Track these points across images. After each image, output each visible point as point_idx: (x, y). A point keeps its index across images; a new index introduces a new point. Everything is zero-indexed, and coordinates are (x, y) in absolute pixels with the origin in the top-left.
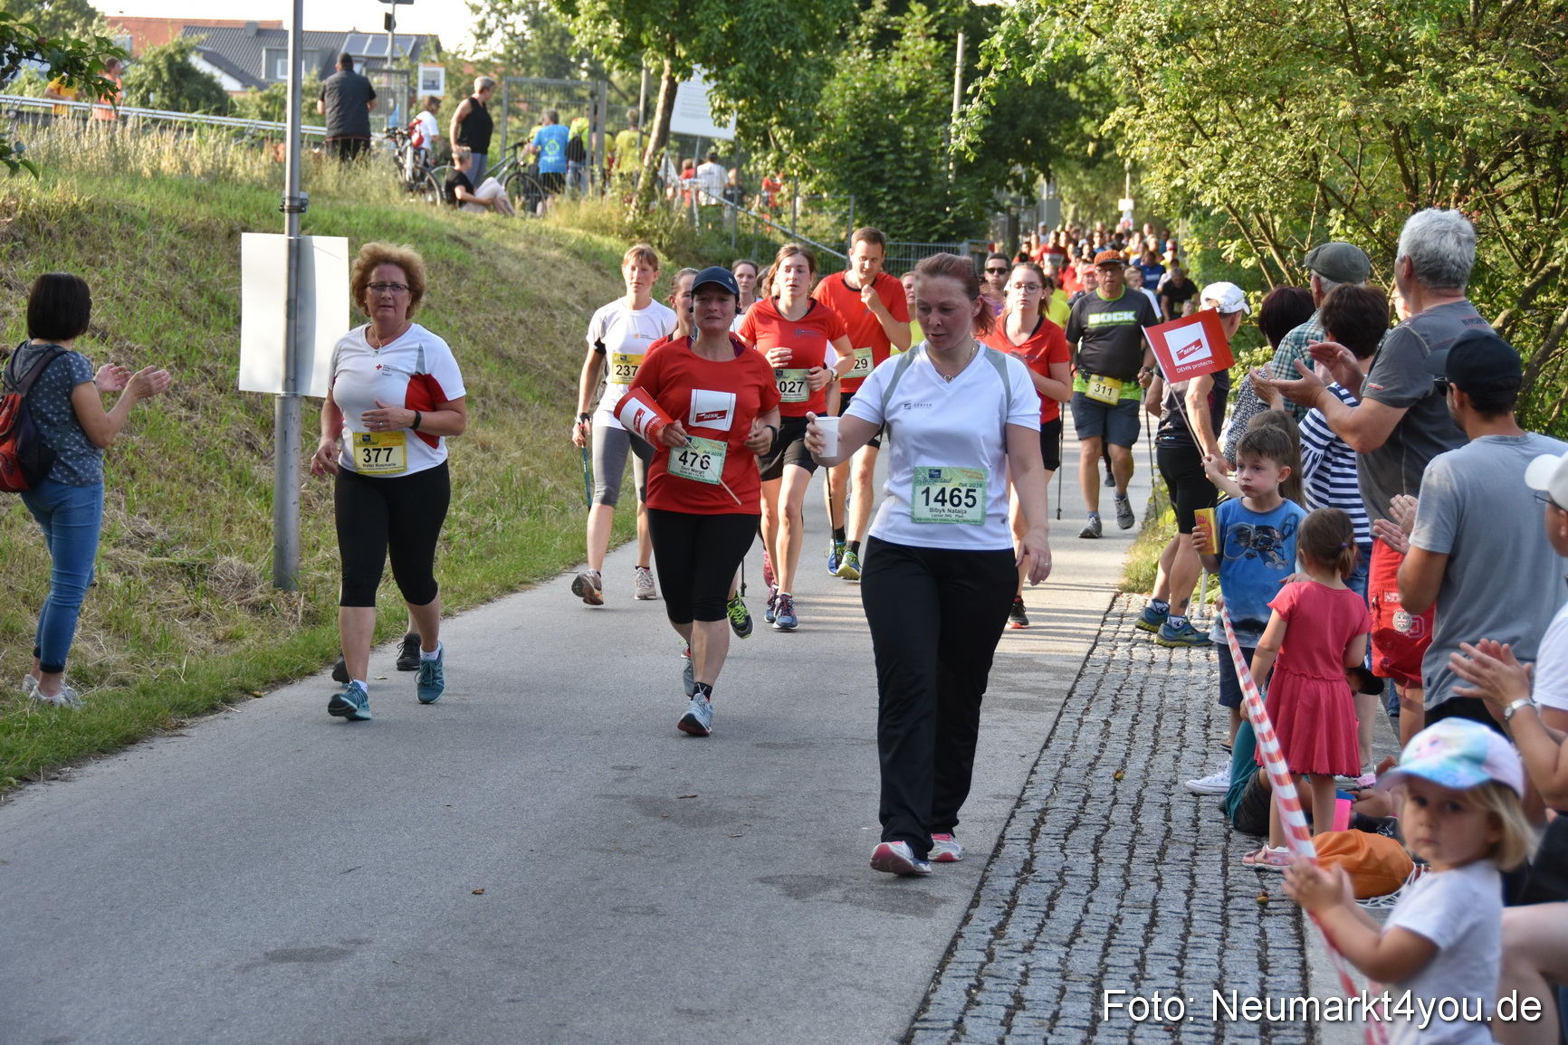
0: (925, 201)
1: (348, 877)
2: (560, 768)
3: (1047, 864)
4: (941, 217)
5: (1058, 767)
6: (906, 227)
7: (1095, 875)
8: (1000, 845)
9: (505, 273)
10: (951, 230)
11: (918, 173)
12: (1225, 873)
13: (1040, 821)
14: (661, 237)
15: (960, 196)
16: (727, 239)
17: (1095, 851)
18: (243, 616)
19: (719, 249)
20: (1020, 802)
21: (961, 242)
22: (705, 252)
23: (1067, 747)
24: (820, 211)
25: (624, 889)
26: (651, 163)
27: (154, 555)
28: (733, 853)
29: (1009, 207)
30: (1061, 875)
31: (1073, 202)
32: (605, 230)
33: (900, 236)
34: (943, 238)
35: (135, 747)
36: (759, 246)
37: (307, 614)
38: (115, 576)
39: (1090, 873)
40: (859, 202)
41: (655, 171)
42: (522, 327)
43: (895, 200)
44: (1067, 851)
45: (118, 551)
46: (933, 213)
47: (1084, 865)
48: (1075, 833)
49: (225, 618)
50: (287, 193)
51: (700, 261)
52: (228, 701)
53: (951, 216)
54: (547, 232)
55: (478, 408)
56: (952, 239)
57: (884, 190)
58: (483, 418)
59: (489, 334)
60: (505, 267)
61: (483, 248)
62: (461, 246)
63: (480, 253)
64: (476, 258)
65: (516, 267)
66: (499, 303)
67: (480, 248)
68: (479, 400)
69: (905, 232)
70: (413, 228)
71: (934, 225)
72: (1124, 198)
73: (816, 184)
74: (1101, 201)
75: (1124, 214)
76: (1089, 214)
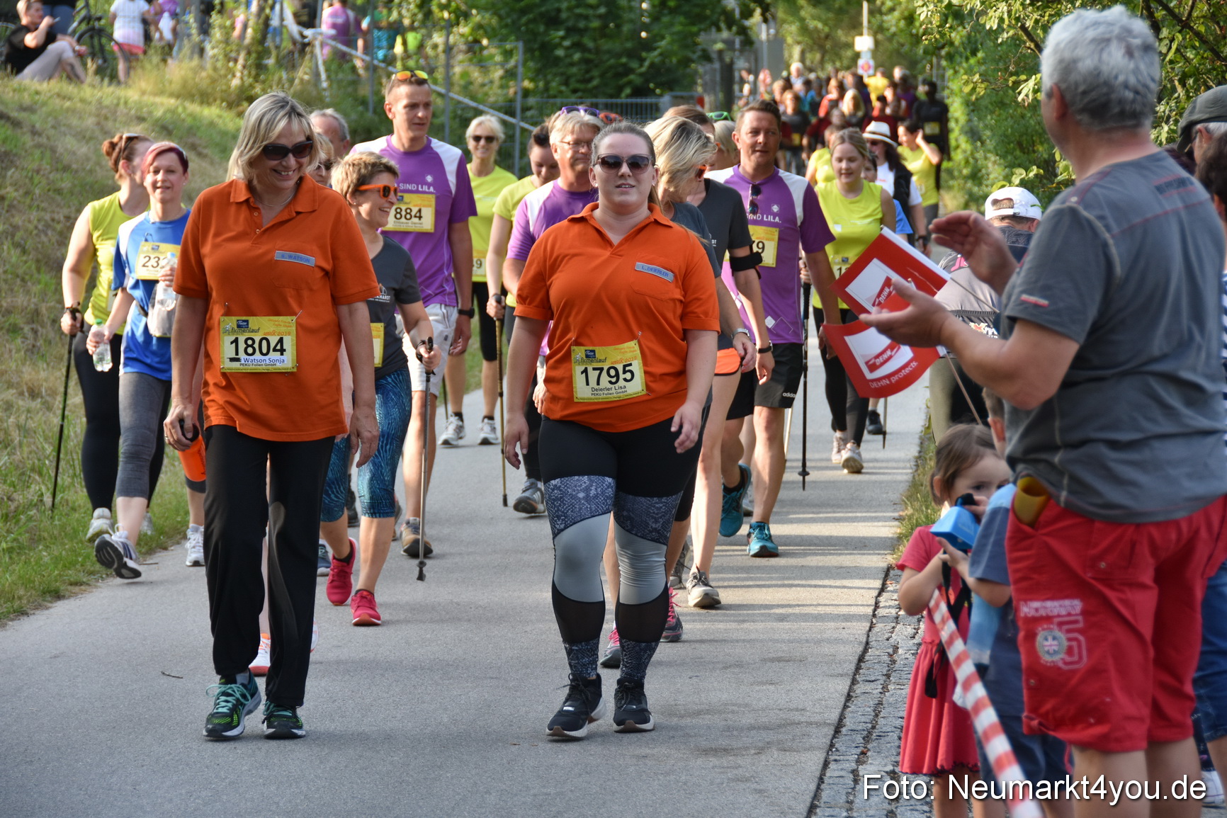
0: (613, 45)
4: (634, 65)
9: (66, 159)
10: (648, 81)
11: (602, 10)
21: (661, 95)
24: (482, 64)
26: (261, 9)
29: (720, 52)
31: (799, 43)
32: (204, 98)
33: (584, 91)
34: (639, 91)
40: (529, 50)
41: (267, 20)
43: (578, 46)
46: (624, 60)
53: (647, 64)
54: (126, 103)
55: (27, 338)
56: (650, 93)
57: (561, 33)
58: (33, 353)
59: (44, 238)
60: (66, 150)
61: (38, 126)
62: (8, 125)
63: (34, 132)
64: (27, 140)
65: (83, 150)
66: (58, 198)
67: (33, 126)
68: (27, 329)
69: (590, 85)
71: (627, 75)
73: (473, 29)
74: (833, 39)
76: (818, 56)
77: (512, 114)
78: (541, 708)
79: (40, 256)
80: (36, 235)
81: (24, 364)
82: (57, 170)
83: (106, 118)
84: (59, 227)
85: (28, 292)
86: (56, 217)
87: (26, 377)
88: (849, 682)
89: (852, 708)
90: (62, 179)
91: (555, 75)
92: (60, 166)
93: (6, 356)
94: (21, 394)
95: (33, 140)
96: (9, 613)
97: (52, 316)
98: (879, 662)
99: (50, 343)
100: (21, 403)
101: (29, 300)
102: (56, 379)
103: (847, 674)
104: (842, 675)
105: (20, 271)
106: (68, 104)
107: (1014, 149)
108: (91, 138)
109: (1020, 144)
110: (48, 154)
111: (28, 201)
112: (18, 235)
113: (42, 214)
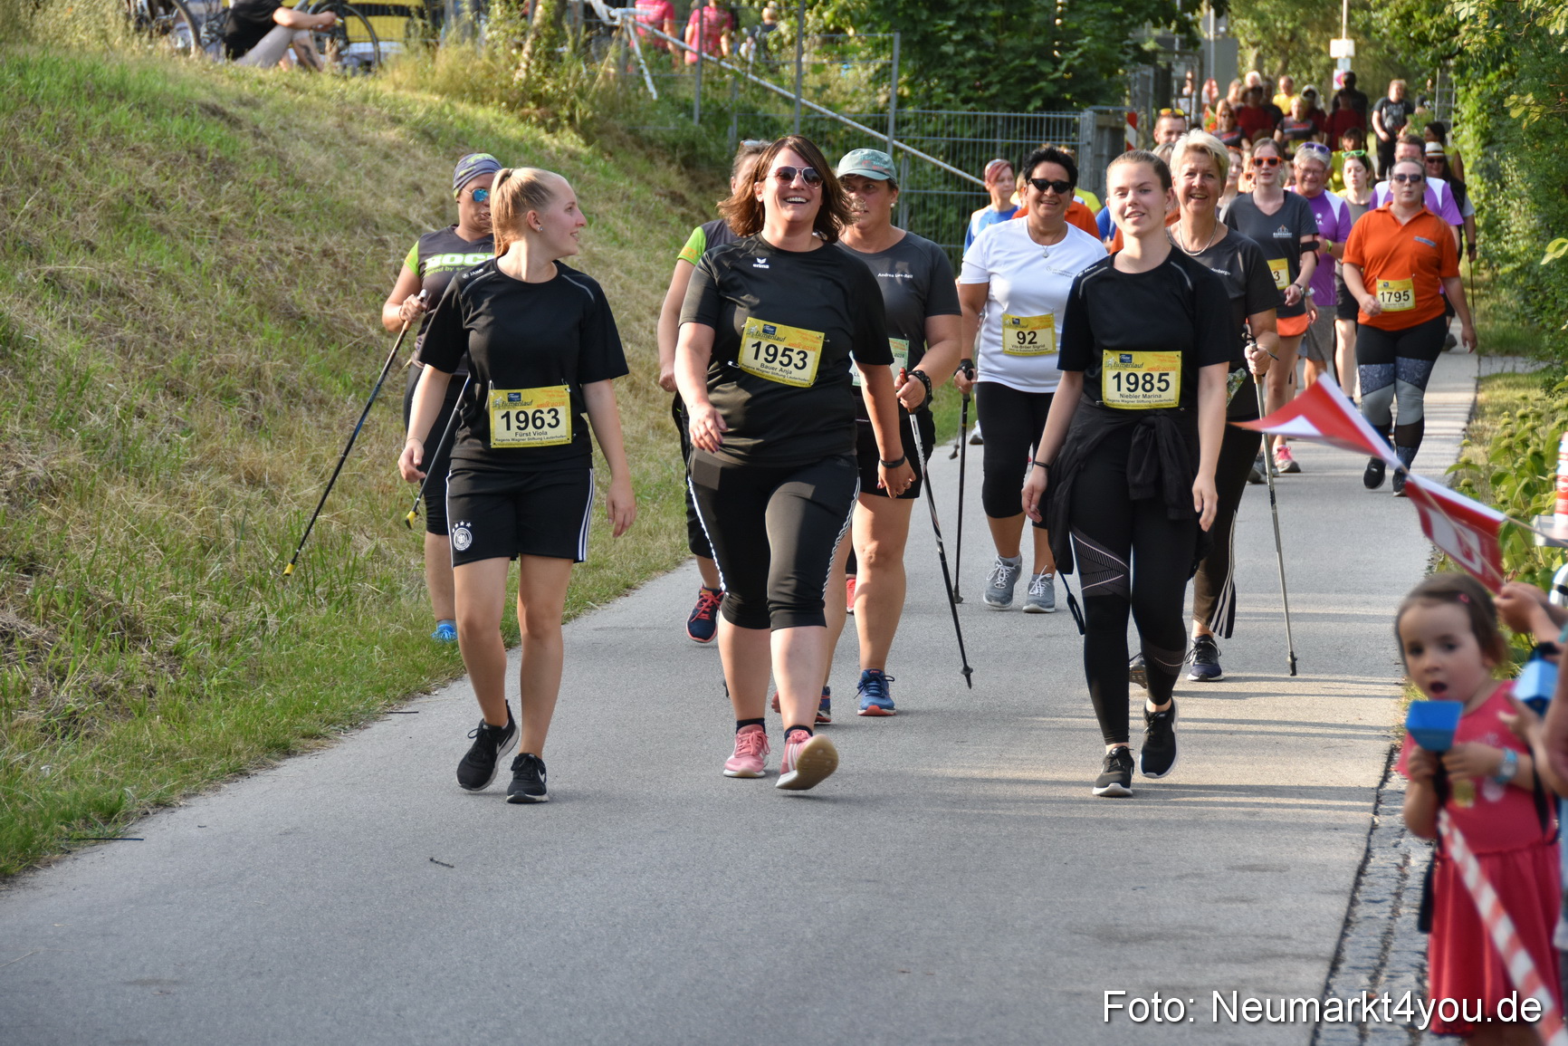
0: (1021, 42)
4: (1046, 68)
6: (989, 85)
9: (299, 170)
10: (1063, 90)
14: (573, 106)
15: (1077, 33)
16: (686, 108)
19: (672, 126)
21: (1079, 110)
22: (648, 131)
24: (843, 57)
29: (1155, 52)
31: (1255, 45)
32: (478, 95)
33: (978, 100)
34: (1051, 104)
36: (740, 121)
40: (906, 44)
42: (327, 263)
43: (970, 40)
46: (1033, 61)
51: (641, 146)
53: (1063, 67)
54: (376, 99)
55: (245, 407)
56: (1066, 105)
57: (951, 23)
58: (252, 426)
60: (299, 158)
61: (262, 126)
62: (223, 123)
63: (257, 135)
64: (248, 142)
66: (288, 222)
67: (257, 127)
68: (245, 394)
69: (987, 94)
70: (140, 93)
71: (1036, 82)
72: (1338, 36)
73: (835, 13)
74: (1300, 42)
75: (1340, 63)
76: (1279, 64)
77: (883, 130)
78: (936, 923)
79: (263, 299)
80: (259, 270)
81: (241, 442)
82: (287, 184)
83: (351, 119)
84: (288, 261)
85: (247, 346)
86: (285, 247)
87: (244, 458)
88: (1345, 902)
89: (1352, 937)
90: (293, 198)
91: (942, 78)
92: (290, 180)
93: (219, 429)
94: (238, 480)
95: (256, 145)
96: (223, 772)
97: (278, 378)
98: (1386, 876)
99: (275, 414)
100: (237, 493)
101: (249, 356)
102: (283, 462)
103: (1343, 892)
104: (1336, 893)
105: (238, 318)
106: (301, 97)
108: (331, 144)
110: (275, 164)
112: (236, 270)
113: (267, 242)
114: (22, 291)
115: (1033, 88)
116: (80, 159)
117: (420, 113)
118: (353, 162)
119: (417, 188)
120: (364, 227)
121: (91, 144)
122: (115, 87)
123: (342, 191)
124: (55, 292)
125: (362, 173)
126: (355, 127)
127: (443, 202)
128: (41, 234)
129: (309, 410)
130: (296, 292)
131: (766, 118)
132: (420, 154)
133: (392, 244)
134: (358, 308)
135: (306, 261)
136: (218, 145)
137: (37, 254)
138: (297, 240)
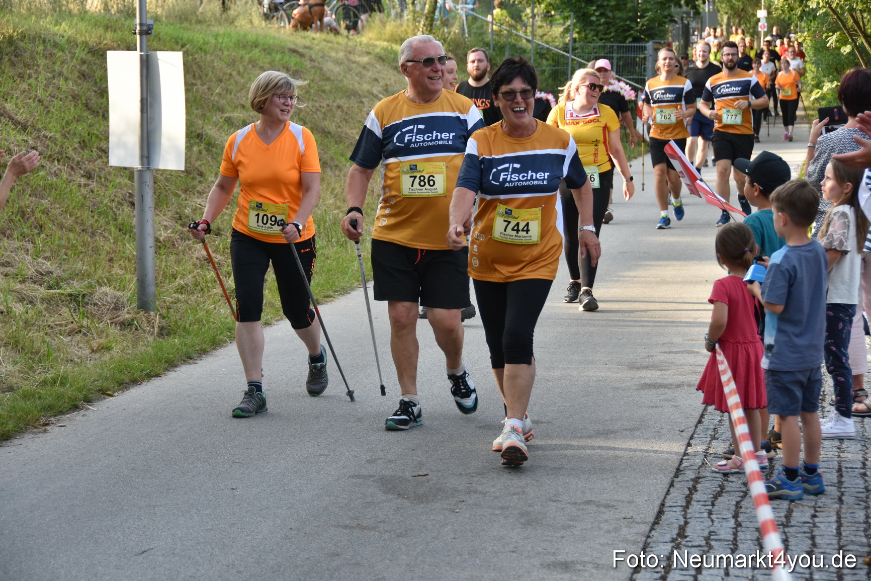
0: (623, 15)
1: (140, 558)
2: (326, 452)
3: (696, 531)
4: (633, 25)
5: (709, 439)
6: (610, 33)
7: (735, 539)
8: (661, 512)
10: (641, 34)
12: (839, 534)
13: (693, 490)
15: (646, 10)
16: (487, 45)
17: (736, 516)
18: (114, 331)
20: (678, 472)
21: (648, 42)
23: (716, 422)
24: (551, 24)
25: (358, 564)
27: (50, 288)
28: (449, 527)
30: (707, 539)
31: (726, 13)
33: (606, 39)
34: (636, 39)
35: (8, 443)
36: (509, 50)
37: (161, 329)
38: (19, 305)
39: (731, 537)
40: (577, 17)
42: (339, 111)
43: (602, 15)
44: (713, 517)
45: (23, 286)
46: (628, 23)
47: (725, 530)
48: (720, 499)
49: (100, 333)
50: (138, 21)
52: (89, 401)
53: (640, 25)
54: (361, 44)
56: (642, 41)
57: (594, 8)
59: (315, 116)
60: (328, 69)
61: (313, 56)
62: (298, 56)
63: (311, 60)
64: (308, 64)
65: (337, 69)
66: (323, 95)
67: (311, 57)
70: (264, 44)
71: (629, 31)
72: (761, 9)
73: (546, 5)
74: (745, 11)
75: (761, 20)
76: (737, 21)
77: (567, 52)
83: (350, 53)
84: (323, 110)
86: (322, 105)
90: (325, 85)
91: (591, 30)
92: (324, 78)
95: (311, 64)
106: (330, 45)
107: (833, 72)
108: (341, 63)
109: (836, 70)
110: (318, 71)
111: (307, 96)
112: (302, 115)
113: (315, 103)
114: (215, 124)
115: (628, 33)
116: (239, 71)
117: (378, 50)
118: (350, 70)
119: (376, 80)
120: (355, 96)
121: (244, 66)
122: (254, 43)
123: (345, 82)
124: (228, 124)
125: (354, 75)
126: (352, 57)
127: (387, 85)
128: (223, 102)
129: (331, 169)
130: (326, 123)
131: (520, 49)
132: (378, 66)
133: (366, 103)
134: (352, 129)
135: (331, 110)
136: (295, 65)
137: (222, 110)
138: (327, 102)
